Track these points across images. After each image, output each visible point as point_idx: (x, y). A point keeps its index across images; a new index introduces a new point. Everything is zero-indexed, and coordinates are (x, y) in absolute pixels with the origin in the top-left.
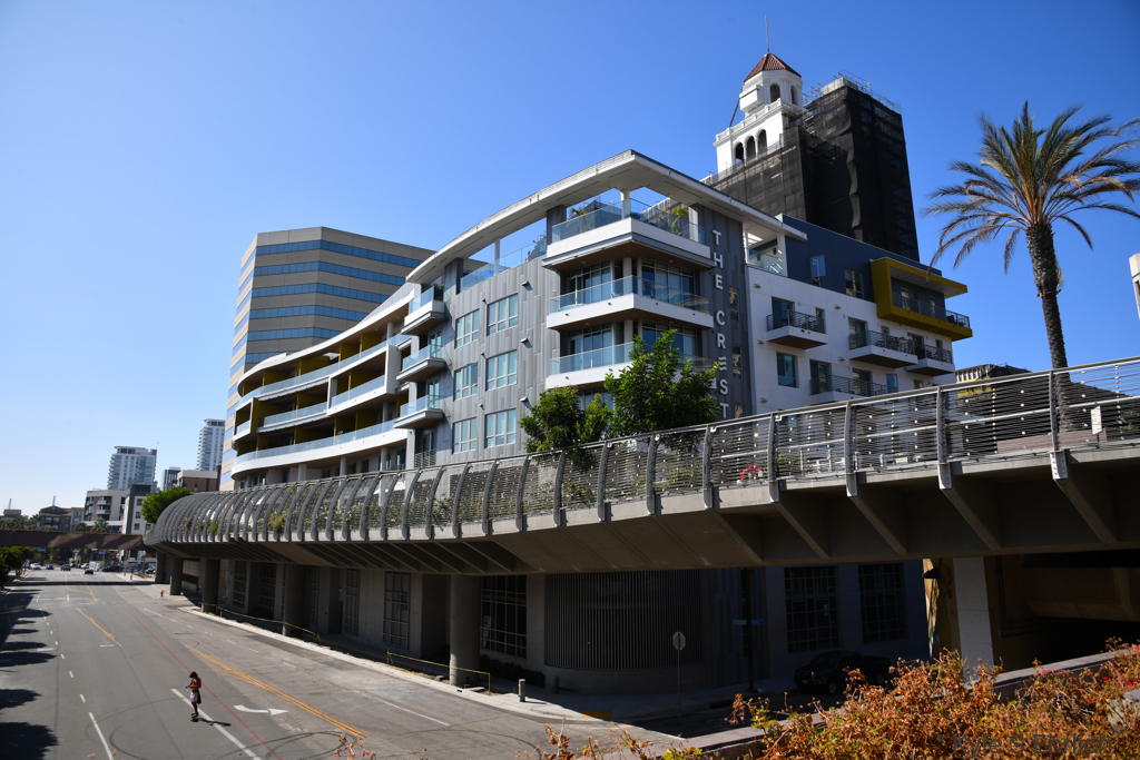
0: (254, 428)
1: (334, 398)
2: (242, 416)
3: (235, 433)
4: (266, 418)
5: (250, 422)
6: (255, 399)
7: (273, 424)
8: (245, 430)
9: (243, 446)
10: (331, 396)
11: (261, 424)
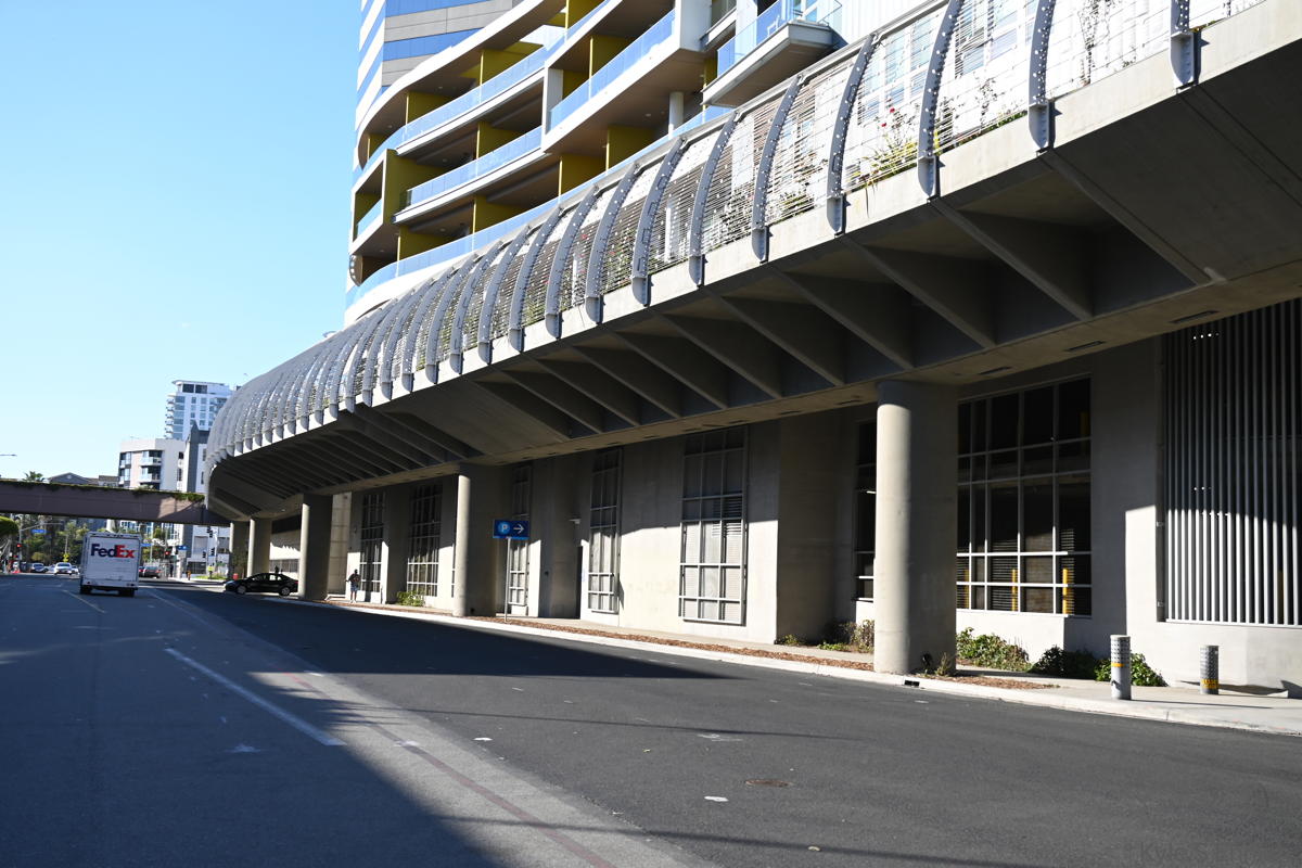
0: (389, 217)
1: (553, 110)
2: (367, 197)
3: (355, 237)
4: (416, 191)
5: (381, 202)
6: (391, 153)
7: (429, 197)
8: (374, 220)
9: (372, 259)
10: (550, 107)
11: (404, 202)
